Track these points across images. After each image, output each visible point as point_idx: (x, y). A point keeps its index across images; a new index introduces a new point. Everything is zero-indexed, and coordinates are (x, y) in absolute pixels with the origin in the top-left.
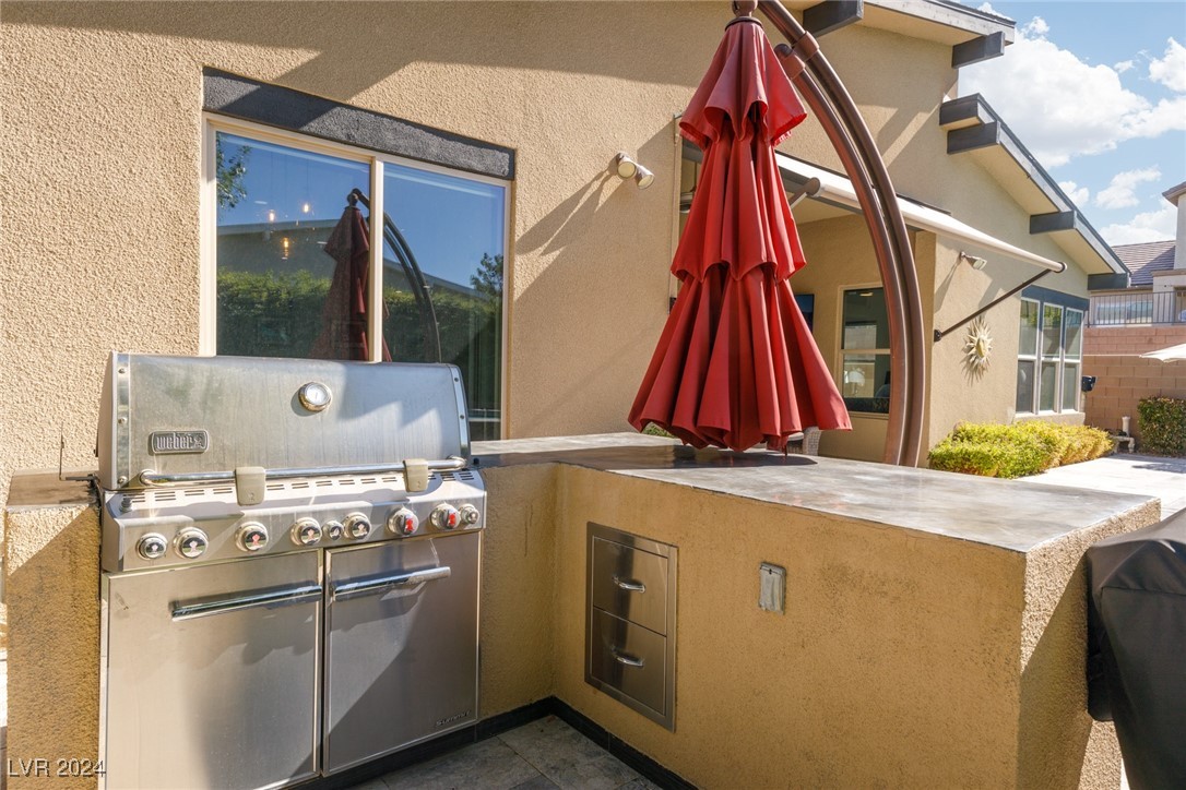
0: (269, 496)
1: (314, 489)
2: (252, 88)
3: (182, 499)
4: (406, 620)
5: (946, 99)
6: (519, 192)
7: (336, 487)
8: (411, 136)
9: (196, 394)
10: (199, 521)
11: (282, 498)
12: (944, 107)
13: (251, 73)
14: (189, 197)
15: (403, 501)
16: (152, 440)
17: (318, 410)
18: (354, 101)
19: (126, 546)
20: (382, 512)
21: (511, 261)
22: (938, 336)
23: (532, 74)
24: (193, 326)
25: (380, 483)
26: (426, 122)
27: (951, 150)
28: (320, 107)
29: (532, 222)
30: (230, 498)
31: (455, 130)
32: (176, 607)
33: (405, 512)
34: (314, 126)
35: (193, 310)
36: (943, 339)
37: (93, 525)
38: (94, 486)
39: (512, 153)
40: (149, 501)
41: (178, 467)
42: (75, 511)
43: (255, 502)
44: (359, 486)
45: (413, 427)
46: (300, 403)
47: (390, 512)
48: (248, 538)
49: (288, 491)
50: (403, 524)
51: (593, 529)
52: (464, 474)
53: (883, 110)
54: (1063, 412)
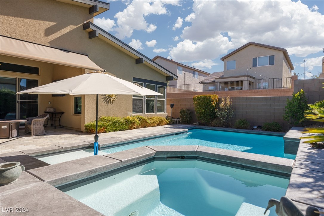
12: (84, 24)
53: (49, 22)
54: (158, 113)
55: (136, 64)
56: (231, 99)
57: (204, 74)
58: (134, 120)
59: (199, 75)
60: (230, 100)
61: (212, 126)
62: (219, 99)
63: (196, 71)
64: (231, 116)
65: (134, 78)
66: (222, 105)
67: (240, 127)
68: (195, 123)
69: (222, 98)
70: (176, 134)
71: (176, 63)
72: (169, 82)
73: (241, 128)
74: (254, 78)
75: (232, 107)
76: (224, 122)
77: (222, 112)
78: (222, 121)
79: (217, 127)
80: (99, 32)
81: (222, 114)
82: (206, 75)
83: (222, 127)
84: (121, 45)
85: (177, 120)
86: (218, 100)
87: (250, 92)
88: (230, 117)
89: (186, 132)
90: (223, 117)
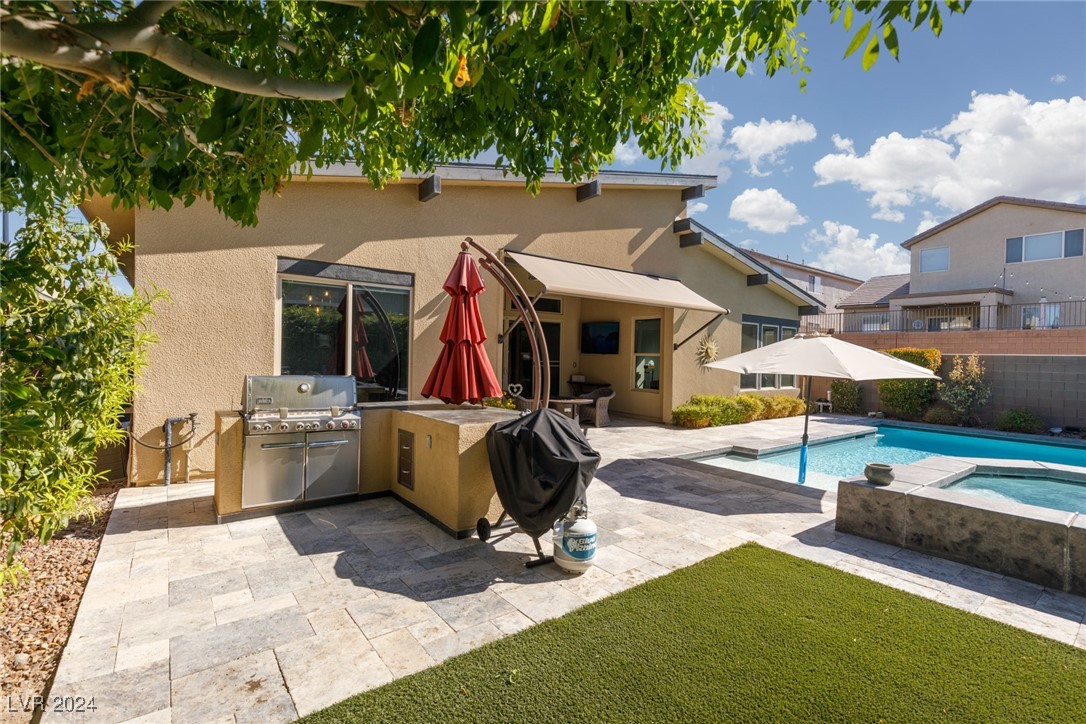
0: (289, 416)
1: (303, 415)
2: (296, 262)
3: (265, 416)
4: (333, 457)
5: (678, 219)
6: (416, 292)
7: (310, 414)
8: (363, 273)
9: (269, 387)
10: (269, 422)
11: (292, 417)
12: (676, 223)
13: (296, 256)
14: (271, 307)
15: (331, 419)
16: (257, 400)
17: (306, 391)
18: (339, 262)
19: (250, 427)
20: (324, 422)
21: (413, 322)
22: (676, 347)
23: (422, 239)
24: (272, 365)
25: (324, 413)
26: (371, 266)
27: (682, 246)
28: (324, 265)
29: (423, 304)
30: (278, 416)
31: (385, 268)
32: (263, 446)
33: (332, 423)
34: (322, 273)
35: (272, 351)
36: (679, 349)
37: (241, 423)
38: (241, 414)
39: (413, 275)
40: (256, 416)
41: (264, 407)
42: (237, 419)
43: (285, 418)
44: (318, 414)
45: (337, 396)
46: (300, 390)
47: (327, 422)
48: (282, 428)
49: (295, 415)
50: (330, 425)
51: (400, 430)
52: (354, 411)
53: (632, 230)
54: (782, 388)
55: (748, 285)
56: (981, 359)
57: (837, 283)
58: (756, 404)
59: (823, 284)
60: (980, 362)
61: (924, 422)
62: (943, 358)
63: (817, 274)
64: (983, 401)
65: (744, 315)
66: (956, 374)
67: (1012, 427)
68: (874, 413)
69: (954, 356)
70: (858, 437)
71: (769, 258)
72: (803, 317)
73: (1015, 431)
74: (1011, 294)
75: (986, 379)
76: (960, 413)
77: (956, 389)
78: (957, 411)
79: (941, 424)
80: (705, 235)
81: (956, 395)
82: (852, 286)
83: (955, 425)
84: (731, 251)
85: (821, 404)
86: (940, 361)
87: (1010, 335)
88: (981, 404)
89: (874, 433)
90: (960, 403)
